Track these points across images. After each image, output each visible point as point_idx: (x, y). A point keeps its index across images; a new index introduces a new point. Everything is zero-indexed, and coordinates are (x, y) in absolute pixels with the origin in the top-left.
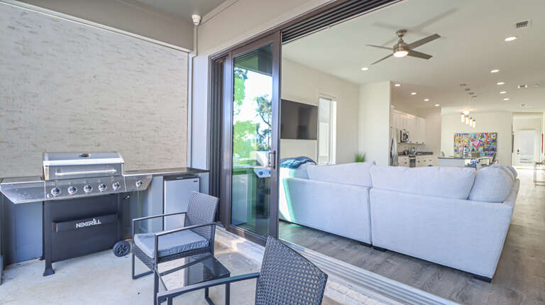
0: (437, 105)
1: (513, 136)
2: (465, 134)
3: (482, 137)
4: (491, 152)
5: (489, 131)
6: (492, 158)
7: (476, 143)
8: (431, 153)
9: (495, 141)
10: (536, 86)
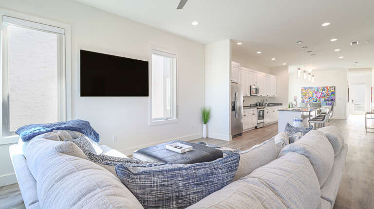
0: (284, 64)
1: (349, 89)
2: (310, 88)
3: (324, 90)
4: (331, 102)
5: (329, 85)
6: (330, 107)
7: (319, 95)
8: (281, 104)
9: (333, 93)
10: (367, 42)
